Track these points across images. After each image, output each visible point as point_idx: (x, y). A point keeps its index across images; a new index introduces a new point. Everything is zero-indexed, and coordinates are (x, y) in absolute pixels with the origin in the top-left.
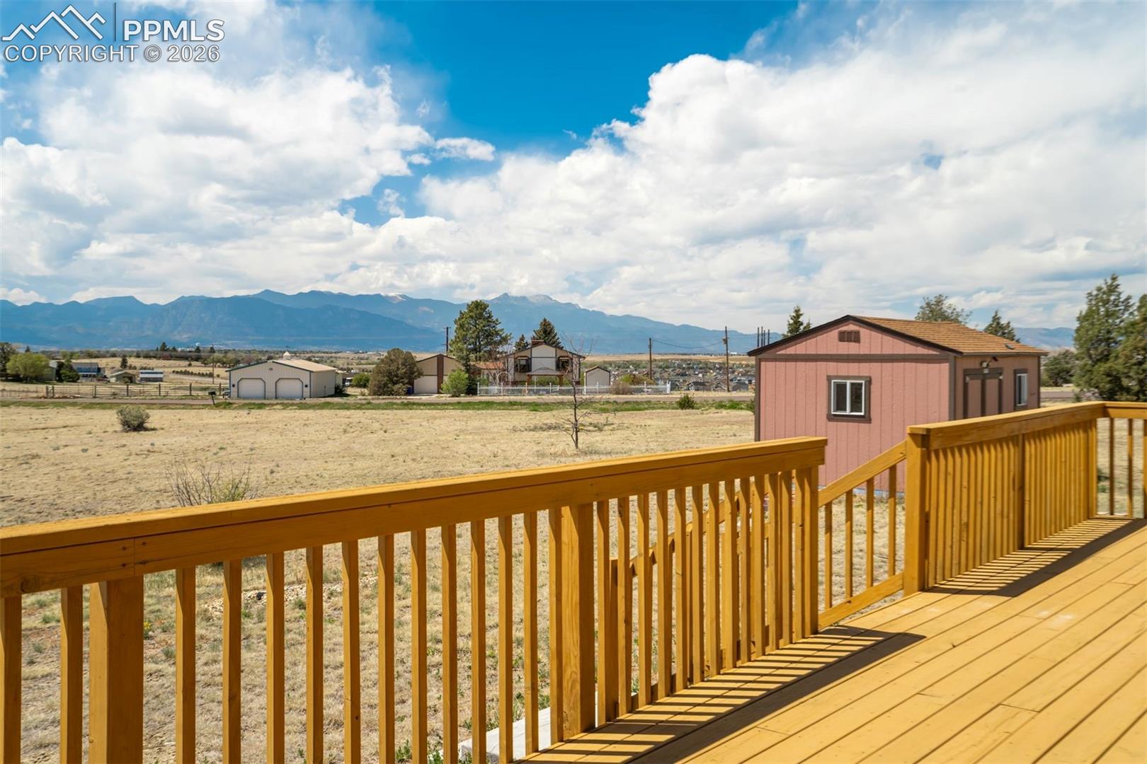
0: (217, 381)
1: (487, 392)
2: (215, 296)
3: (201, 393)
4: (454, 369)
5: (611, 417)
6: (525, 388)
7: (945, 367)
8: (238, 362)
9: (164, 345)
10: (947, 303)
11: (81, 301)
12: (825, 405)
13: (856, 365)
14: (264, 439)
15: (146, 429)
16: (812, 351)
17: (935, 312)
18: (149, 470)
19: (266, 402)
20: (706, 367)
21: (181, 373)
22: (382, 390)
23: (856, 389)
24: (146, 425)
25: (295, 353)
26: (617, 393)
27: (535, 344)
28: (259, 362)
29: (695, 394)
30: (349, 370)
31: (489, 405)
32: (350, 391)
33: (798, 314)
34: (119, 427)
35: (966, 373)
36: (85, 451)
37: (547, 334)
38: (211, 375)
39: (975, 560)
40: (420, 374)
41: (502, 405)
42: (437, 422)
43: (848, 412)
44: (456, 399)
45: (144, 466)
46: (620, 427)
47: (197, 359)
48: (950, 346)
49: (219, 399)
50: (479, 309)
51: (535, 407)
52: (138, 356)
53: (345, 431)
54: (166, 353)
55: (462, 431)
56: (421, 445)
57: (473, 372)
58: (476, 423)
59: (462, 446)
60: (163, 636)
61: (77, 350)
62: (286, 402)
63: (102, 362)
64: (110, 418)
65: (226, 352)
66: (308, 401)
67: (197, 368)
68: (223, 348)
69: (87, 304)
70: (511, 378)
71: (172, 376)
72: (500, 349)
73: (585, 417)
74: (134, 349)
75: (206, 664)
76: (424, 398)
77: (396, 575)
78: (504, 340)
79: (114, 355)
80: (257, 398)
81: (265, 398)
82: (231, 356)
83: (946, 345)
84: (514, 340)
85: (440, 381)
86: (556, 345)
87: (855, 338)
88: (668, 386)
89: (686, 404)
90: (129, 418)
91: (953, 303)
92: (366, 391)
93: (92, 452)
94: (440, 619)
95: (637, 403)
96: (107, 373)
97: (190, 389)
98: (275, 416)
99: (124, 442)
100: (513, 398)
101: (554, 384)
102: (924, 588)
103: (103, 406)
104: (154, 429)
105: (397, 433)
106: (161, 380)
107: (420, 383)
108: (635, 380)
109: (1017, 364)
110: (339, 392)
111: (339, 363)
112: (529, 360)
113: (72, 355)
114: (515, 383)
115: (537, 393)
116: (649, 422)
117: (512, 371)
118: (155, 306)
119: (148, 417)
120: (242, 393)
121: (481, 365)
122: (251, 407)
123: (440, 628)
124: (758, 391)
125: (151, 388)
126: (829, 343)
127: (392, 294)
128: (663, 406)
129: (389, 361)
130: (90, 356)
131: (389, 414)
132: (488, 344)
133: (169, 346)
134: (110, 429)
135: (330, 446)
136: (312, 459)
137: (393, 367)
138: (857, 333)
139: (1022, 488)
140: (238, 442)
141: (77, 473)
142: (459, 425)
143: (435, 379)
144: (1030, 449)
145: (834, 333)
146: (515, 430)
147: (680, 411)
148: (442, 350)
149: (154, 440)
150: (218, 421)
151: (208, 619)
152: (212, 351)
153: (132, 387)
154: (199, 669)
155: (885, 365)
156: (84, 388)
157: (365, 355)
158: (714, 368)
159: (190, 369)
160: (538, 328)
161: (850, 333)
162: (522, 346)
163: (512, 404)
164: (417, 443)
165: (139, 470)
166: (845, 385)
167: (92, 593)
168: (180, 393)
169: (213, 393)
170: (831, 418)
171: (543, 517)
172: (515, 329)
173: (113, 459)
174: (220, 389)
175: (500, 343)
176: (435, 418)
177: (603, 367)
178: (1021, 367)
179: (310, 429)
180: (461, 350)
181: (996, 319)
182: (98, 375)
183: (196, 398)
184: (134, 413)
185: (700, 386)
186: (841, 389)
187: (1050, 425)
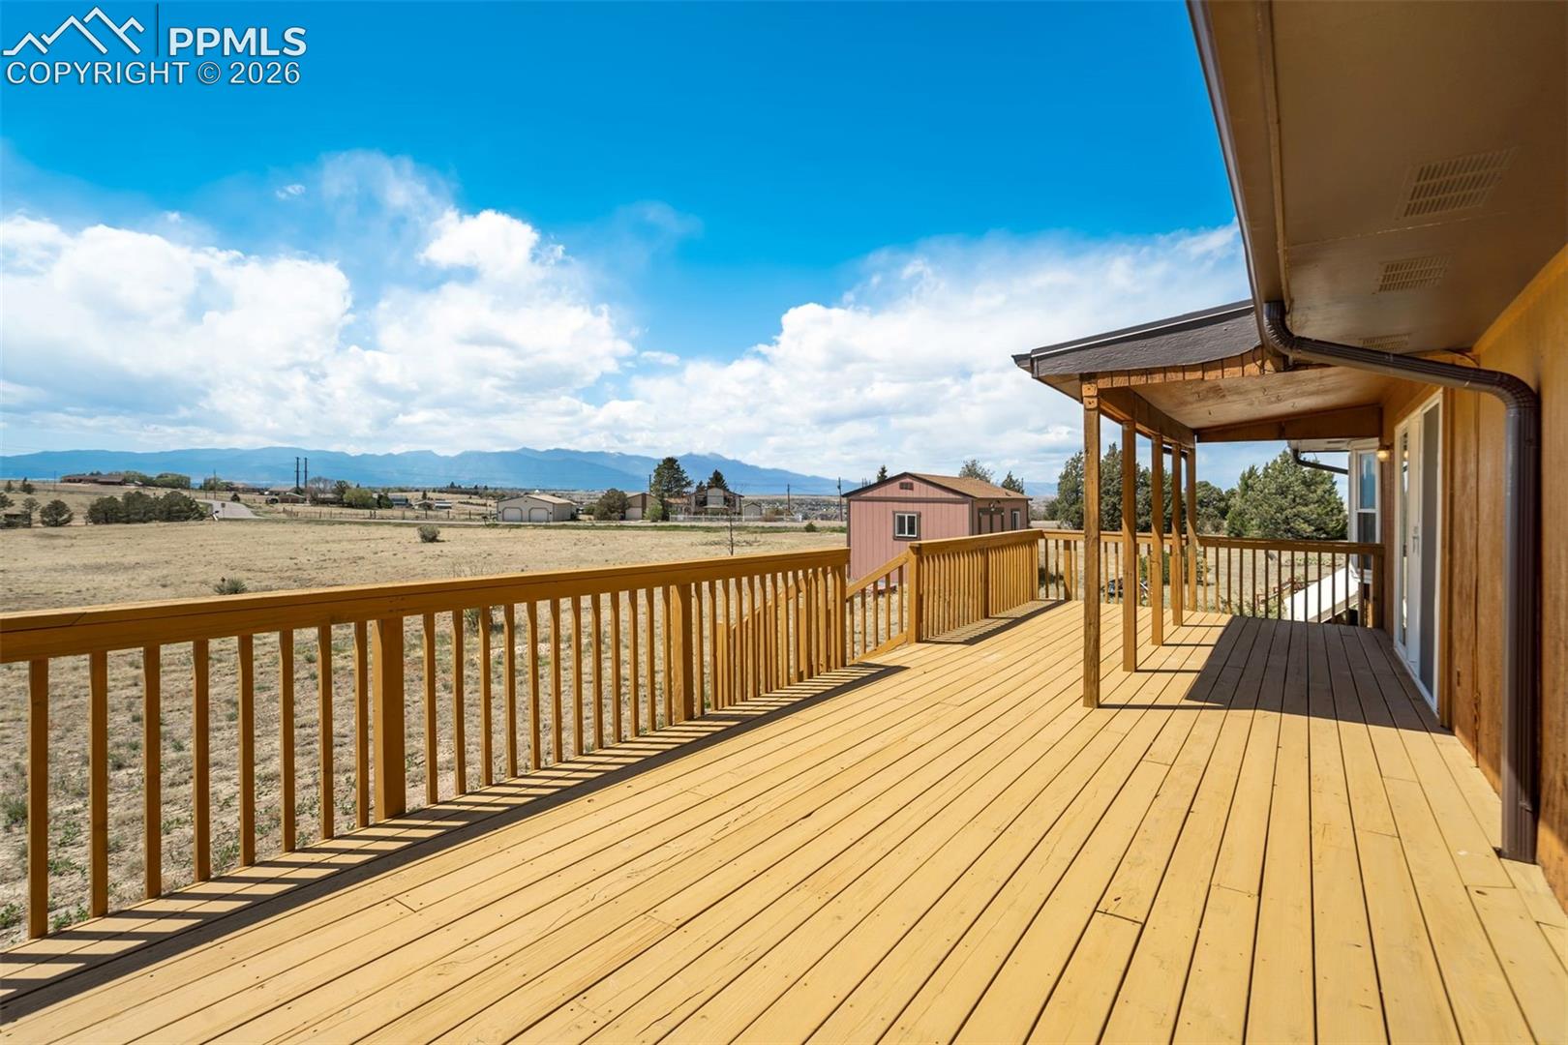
0: (489, 509)
1: (676, 520)
2: (487, 451)
3: (477, 517)
4: (654, 504)
5: (758, 537)
6: (703, 516)
7: (966, 507)
8: (504, 496)
9: (453, 483)
10: (979, 465)
11: (395, 453)
12: (892, 529)
13: (911, 504)
14: (519, 548)
15: (438, 541)
16: (883, 495)
17: (972, 472)
18: (439, 568)
19: (522, 524)
20: (828, 504)
21: (464, 503)
22: (603, 517)
23: (911, 519)
24: (438, 538)
25: (544, 491)
26: (766, 521)
27: (710, 487)
28: (518, 497)
29: (818, 523)
30: (581, 503)
31: (676, 528)
32: (581, 517)
33: (884, 470)
34: (419, 539)
35: (980, 510)
36: (395, 555)
37: (718, 480)
38: (485, 505)
39: (955, 623)
40: (630, 506)
41: (686, 528)
42: (640, 538)
43: (906, 535)
44: (653, 524)
45: (435, 566)
46: (764, 543)
47: (476, 494)
48: (970, 493)
49: (490, 521)
50: (670, 463)
51: (708, 529)
52: (434, 491)
53: (575, 544)
54: (453, 489)
55: (656, 545)
56: (628, 553)
57: (666, 506)
58: (667, 540)
59: (655, 556)
60: (443, 675)
61: (392, 486)
62: (536, 524)
63: (409, 495)
64: (413, 534)
65: (496, 489)
66: (552, 524)
67: (475, 500)
68: (494, 486)
69: (399, 456)
70: (693, 510)
71: (459, 505)
72: (685, 490)
73: (736, 536)
74: (433, 486)
75: (471, 693)
76: (633, 523)
77: (602, 638)
78: (689, 484)
79: (417, 490)
80: (517, 521)
81: (522, 521)
82: (499, 492)
83: (966, 492)
84: (695, 485)
85: (643, 512)
86: (724, 488)
87: (910, 487)
88: (801, 517)
89: (810, 529)
90: (426, 533)
91: (985, 466)
92: (592, 517)
93: (400, 556)
94: (628, 666)
95: (777, 528)
96: (413, 503)
97: (470, 514)
98: (527, 533)
99: (422, 549)
100: (693, 524)
101: (722, 514)
102: (919, 640)
103: (409, 525)
104: (443, 541)
105: (611, 546)
106: (450, 507)
107: (629, 512)
108: (778, 512)
109: (1014, 505)
110: (574, 518)
111: (575, 498)
112: (705, 498)
113: (389, 490)
114: (695, 513)
115: (711, 520)
116: (784, 540)
117: (694, 504)
118: (446, 457)
119: (439, 533)
120: (506, 517)
121: (672, 500)
122: (511, 527)
123: (628, 671)
124: (848, 520)
125: (443, 513)
126: (893, 490)
127: (612, 452)
128: (795, 530)
129: (607, 496)
130: (401, 490)
131: (607, 533)
132: (677, 486)
133: (456, 485)
134: (413, 541)
135: (564, 554)
136: (552, 562)
137: (612, 501)
138: (912, 484)
139: (987, 581)
140: (501, 551)
141: (389, 569)
142: (655, 541)
143: (640, 510)
144: (992, 557)
145: (897, 484)
146: (692, 545)
147: (806, 534)
148: (647, 491)
149: (443, 548)
150: (487, 536)
151: (474, 665)
152: (486, 488)
153: (430, 513)
154: (466, 695)
155: (929, 504)
156: (396, 512)
157: (593, 493)
158: (834, 505)
159: (471, 501)
160: (712, 476)
161: (907, 484)
162: (700, 488)
163: (693, 527)
164: (624, 553)
165: (431, 568)
166: (904, 517)
167: (372, 626)
168: (462, 517)
169: (485, 518)
170: (896, 539)
171: (658, 592)
172: (697, 477)
173: (414, 560)
174: (491, 515)
175: (686, 486)
176: (638, 536)
177: (756, 504)
178: (1016, 507)
179: (552, 543)
180: (659, 491)
181: (1009, 476)
182: (406, 504)
183: (474, 520)
184: (429, 529)
185: (824, 517)
186: (901, 519)
187: (1005, 542)
